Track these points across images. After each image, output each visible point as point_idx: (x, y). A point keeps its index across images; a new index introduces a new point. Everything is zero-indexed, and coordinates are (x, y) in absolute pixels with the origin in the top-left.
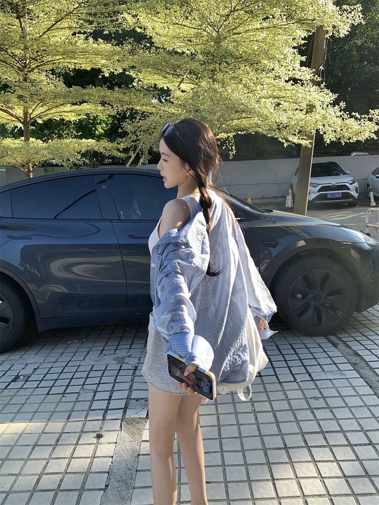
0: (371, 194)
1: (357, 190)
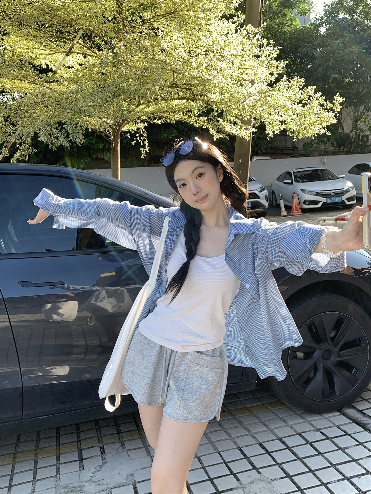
0: (282, 203)
1: (267, 198)
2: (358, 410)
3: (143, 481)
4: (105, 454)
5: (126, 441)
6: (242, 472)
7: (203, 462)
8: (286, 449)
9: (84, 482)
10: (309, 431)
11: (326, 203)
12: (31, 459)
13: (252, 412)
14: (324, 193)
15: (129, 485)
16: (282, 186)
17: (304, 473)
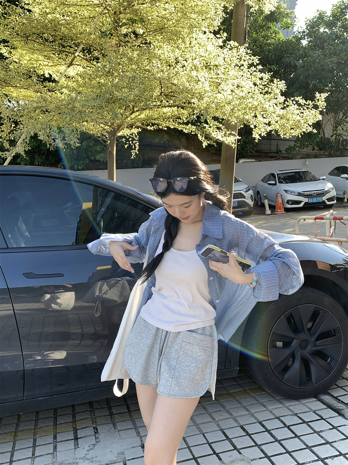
0: (266, 202)
1: (252, 197)
2: (333, 396)
3: (133, 459)
4: (98, 434)
5: (117, 422)
6: (224, 452)
7: (188, 443)
8: (265, 431)
9: (78, 459)
10: (287, 415)
11: (308, 202)
12: (30, 437)
13: (234, 397)
14: (306, 193)
15: (120, 462)
16: (267, 187)
17: (281, 454)
